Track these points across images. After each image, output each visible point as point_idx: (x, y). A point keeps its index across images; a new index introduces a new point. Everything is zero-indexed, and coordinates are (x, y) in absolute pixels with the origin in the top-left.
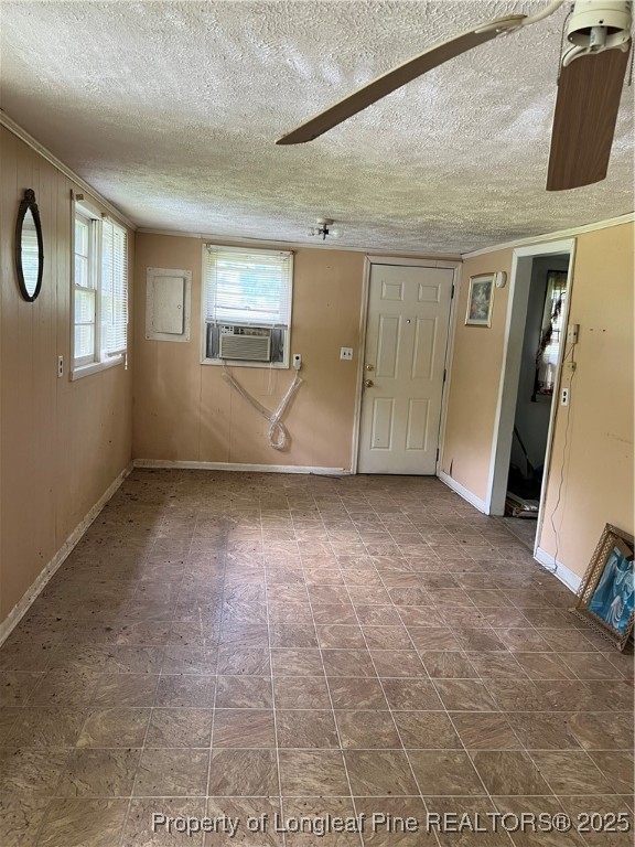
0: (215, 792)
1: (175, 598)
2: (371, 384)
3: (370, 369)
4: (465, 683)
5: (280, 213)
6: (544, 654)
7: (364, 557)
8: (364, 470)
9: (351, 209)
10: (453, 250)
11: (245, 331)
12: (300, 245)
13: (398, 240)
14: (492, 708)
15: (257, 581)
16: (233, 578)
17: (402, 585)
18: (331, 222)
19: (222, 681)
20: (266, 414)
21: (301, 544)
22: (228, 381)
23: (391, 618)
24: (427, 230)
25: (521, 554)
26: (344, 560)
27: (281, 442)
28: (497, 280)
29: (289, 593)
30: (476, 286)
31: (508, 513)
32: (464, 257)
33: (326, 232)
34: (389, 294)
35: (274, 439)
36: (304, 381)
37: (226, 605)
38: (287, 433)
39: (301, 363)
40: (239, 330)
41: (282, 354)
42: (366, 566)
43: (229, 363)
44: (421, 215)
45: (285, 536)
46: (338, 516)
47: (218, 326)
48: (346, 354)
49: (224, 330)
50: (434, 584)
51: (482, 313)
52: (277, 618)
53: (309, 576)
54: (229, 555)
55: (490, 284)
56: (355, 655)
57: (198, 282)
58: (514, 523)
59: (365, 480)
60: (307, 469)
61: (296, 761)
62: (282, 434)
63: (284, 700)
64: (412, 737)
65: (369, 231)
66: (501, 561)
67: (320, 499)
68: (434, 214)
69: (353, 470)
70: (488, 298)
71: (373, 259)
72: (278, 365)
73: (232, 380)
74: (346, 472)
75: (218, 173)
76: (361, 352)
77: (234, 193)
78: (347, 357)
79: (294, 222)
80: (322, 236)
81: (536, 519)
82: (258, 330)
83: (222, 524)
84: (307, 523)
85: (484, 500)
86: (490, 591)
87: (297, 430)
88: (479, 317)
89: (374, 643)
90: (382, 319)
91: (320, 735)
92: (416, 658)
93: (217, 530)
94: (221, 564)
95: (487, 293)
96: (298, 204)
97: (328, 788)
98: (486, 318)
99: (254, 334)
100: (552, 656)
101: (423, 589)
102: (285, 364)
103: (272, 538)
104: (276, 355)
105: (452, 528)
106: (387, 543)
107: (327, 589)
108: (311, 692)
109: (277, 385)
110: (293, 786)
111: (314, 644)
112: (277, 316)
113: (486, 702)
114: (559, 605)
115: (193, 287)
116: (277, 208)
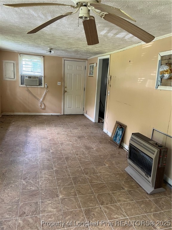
0: (24, 179)
1: (14, 144)
2: (66, 91)
3: (66, 88)
4: (84, 156)
5: (38, 46)
6: (102, 150)
7: (63, 133)
8: (65, 114)
9: (56, 46)
10: (85, 57)
11: (31, 77)
12: (45, 55)
13: (70, 54)
14: (89, 160)
15: (36, 139)
16: (29, 139)
17: (72, 138)
18: (52, 49)
19: (27, 160)
20: (38, 100)
21: (47, 131)
22: (27, 91)
23: (68, 145)
24: (76, 52)
25: (101, 130)
26: (58, 134)
27: (43, 107)
28: (95, 65)
29: (43, 141)
30: (90, 66)
31: (99, 122)
32: (88, 59)
33: (51, 52)
34: (69, 68)
35: (41, 106)
36: (48, 91)
37: (28, 144)
38: (44, 105)
39: (47, 86)
40: (30, 77)
41: (42, 83)
42: (63, 134)
43: (27, 86)
44: (73, 48)
45: (43, 129)
46: (58, 124)
47: (24, 76)
48: (59, 83)
49: (26, 77)
50: (79, 137)
51: (92, 73)
52: (40, 146)
53: (49, 138)
54: (29, 134)
55: (93, 66)
56: (59, 152)
57: (17, 64)
58: (100, 124)
59: (65, 116)
60: (50, 114)
61: (43, 173)
62: (43, 105)
63: (41, 162)
64: (70, 167)
65: (62, 52)
66: (96, 132)
67: (53, 121)
68: (76, 48)
69: (62, 114)
70: (93, 69)
71: (65, 59)
72: (41, 86)
73: (28, 91)
74: (61, 114)
75: (20, 36)
76: (63, 83)
77: (24, 41)
78: (59, 84)
79: (42, 49)
80: (50, 52)
81: (103, 123)
82: (35, 77)
83: (27, 127)
84: (49, 126)
85: (93, 119)
86: (92, 138)
87: (47, 104)
88: (91, 74)
89: (64, 150)
90: (68, 75)
91: (49, 168)
92: (73, 152)
93: (26, 129)
94: (26, 136)
95: (93, 68)
96: (42, 44)
97: (50, 177)
98: (93, 74)
99: (34, 78)
100: (103, 150)
101: (77, 138)
102: (43, 86)
103: (40, 130)
104: (40, 84)
105: (85, 126)
106: (69, 129)
107: (53, 140)
108: (48, 160)
109: (41, 92)
110: (42, 177)
111: (49, 151)
112: (40, 74)
113: (87, 159)
114: (107, 140)
115: (16, 66)
116: (37, 45)
